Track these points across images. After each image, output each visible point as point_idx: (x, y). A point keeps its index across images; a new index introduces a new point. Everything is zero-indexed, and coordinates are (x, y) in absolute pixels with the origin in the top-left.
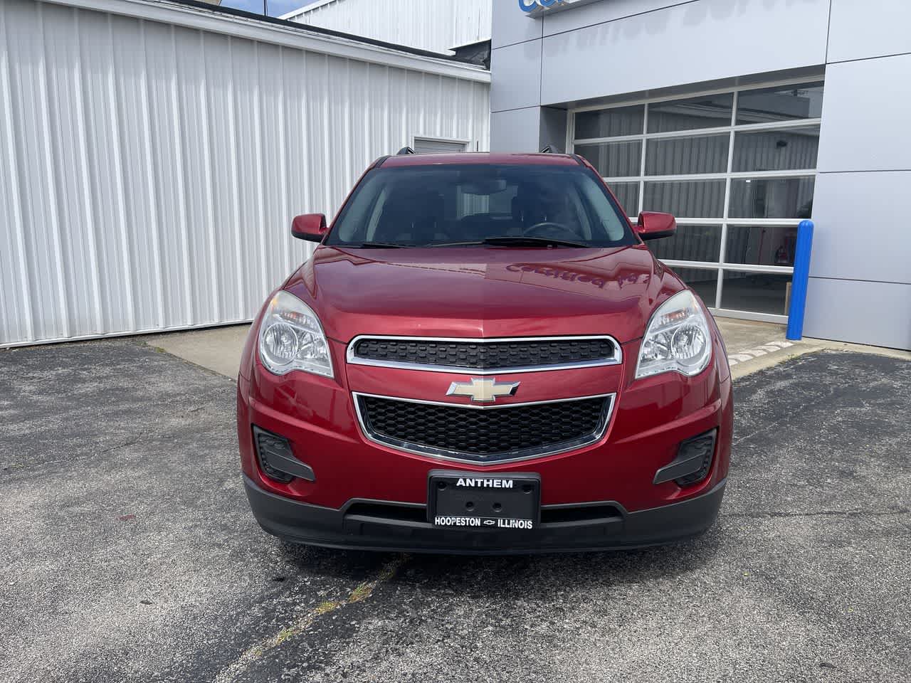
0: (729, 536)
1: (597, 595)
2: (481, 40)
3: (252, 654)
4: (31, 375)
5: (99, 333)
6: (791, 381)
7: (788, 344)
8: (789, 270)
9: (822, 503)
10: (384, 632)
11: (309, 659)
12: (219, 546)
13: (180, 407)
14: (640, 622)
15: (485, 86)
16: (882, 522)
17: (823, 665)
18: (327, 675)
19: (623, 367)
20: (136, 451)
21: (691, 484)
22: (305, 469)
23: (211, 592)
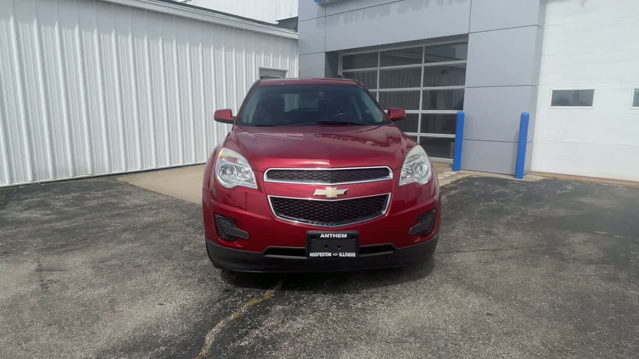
0: (438, 262)
1: (381, 290)
2: (292, 17)
3: (221, 324)
4: (57, 197)
5: (89, 174)
6: (458, 191)
7: (454, 173)
8: (452, 136)
9: (479, 246)
10: (284, 311)
11: (250, 324)
12: (191, 277)
13: (147, 212)
14: (404, 301)
15: (296, 41)
16: (509, 253)
17: (488, 314)
18: (261, 331)
19: (394, 180)
20: (131, 234)
21: (425, 235)
22: (243, 233)
23: (192, 298)
